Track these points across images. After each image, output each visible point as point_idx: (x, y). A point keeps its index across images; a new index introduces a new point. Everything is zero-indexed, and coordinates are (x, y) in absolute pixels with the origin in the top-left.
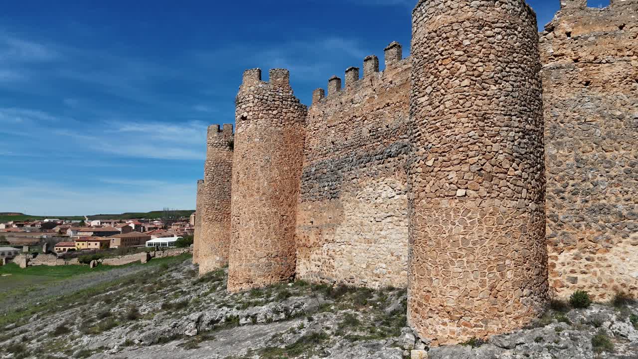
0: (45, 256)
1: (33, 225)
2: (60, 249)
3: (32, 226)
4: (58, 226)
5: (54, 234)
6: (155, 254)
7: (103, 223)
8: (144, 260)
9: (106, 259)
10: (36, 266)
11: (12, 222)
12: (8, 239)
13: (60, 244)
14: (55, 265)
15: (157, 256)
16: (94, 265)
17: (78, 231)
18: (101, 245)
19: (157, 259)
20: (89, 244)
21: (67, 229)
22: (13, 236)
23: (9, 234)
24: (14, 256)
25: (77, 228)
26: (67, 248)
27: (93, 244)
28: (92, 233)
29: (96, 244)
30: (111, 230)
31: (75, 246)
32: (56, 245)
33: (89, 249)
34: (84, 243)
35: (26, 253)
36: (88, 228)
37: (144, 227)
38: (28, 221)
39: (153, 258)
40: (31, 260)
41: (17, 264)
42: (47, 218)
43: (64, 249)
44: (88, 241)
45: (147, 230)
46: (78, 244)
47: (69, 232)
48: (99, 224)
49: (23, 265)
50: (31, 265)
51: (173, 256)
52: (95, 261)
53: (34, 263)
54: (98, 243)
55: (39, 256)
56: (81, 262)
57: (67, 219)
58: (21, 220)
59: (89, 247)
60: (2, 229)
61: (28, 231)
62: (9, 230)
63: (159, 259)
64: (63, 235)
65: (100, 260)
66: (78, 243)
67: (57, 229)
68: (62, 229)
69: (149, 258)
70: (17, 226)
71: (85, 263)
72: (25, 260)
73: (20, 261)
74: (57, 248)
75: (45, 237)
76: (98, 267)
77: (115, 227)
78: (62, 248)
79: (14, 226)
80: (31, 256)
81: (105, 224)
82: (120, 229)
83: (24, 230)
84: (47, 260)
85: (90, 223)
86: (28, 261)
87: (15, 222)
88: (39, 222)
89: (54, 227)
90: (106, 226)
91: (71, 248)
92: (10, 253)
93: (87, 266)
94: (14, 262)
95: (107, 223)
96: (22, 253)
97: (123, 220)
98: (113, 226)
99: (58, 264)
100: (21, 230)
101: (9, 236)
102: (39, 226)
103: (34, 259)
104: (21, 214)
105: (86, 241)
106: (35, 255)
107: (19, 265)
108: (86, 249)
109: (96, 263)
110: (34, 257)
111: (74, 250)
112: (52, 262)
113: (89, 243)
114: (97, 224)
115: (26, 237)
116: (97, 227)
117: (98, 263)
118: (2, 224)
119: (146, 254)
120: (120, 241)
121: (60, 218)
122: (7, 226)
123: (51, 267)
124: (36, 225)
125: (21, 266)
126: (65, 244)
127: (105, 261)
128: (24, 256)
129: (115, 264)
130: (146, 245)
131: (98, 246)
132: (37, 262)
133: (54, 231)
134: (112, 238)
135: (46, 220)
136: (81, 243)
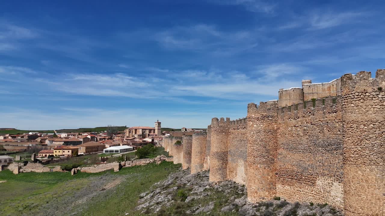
0: (33, 165)
1: (23, 137)
2: (42, 155)
3: (21, 137)
4: (39, 137)
5: (37, 143)
6: (125, 164)
7: (69, 135)
8: (116, 169)
9: (83, 168)
10: (27, 172)
11: (8, 135)
12: (5, 147)
13: (42, 151)
14: (42, 172)
15: (127, 166)
16: (74, 173)
17: (53, 141)
18: (72, 152)
19: (127, 168)
20: (64, 152)
21: (45, 139)
22: (8, 145)
23: (6, 143)
24: (9, 164)
25: (52, 139)
26: (48, 155)
27: (66, 151)
28: (63, 143)
29: (69, 152)
30: (75, 140)
31: (53, 153)
32: (40, 152)
33: (64, 155)
34: (60, 151)
35: (18, 162)
36: (60, 139)
37: (97, 138)
38: (19, 134)
39: (124, 167)
40: (22, 167)
41: (11, 171)
42: (31, 131)
43: (45, 155)
44: (63, 149)
45: (98, 140)
46: (56, 152)
47: (47, 142)
48: (67, 136)
49: (16, 172)
50: (22, 172)
51: (140, 166)
52: (75, 169)
53: (25, 170)
54: (70, 151)
55: (28, 165)
56: (63, 170)
57: (45, 133)
58: (14, 133)
59: (64, 154)
60: (2, 140)
61: (19, 141)
62: (6, 140)
63: (129, 168)
64: (43, 144)
65: (79, 168)
66: (56, 150)
67: (39, 139)
68: (42, 140)
69: (121, 167)
70: (11, 138)
71: (66, 170)
72: (17, 168)
73: (14, 168)
74: (40, 154)
75: (31, 145)
76: (78, 174)
77: (78, 138)
78: (44, 155)
79: (10, 138)
80: (22, 164)
81: (70, 136)
82: (82, 140)
83: (16, 141)
84: (35, 168)
85: (60, 135)
86: (20, 168)
87: (10, 135)
88: (26, 135)
89: (36, 139)
90: (72, 138)
91: (51, 154)
92: (5, 161)
93: (69, 173)
94: (8, 169)
95: (72, 135)
96: (15, 162)
97: (80, 133)
98: (76, 138)
99: (45, 171)
100: (13, 141)
101: (6, 145)
102: (26, 137)
103: (24, 167)
104: (14, 129)
105: (61, 149)
106: (26, 163)
107: (13, 171)
108: (61, 155)
109: (76, 171)
110: (25, 165)
111: (53, 156)
112: (40, 169)
113: (64, 150)
114: (65, 136)
115: (18, 145)
116: (65, 138)
117: (78, 170)
118: (1, 136)
119: (118, 164)
120: (85, 149)
121: (39, 132)
122: (5, 138)
123: (39, 174)
124: (24, 137)
125: (14, 172)
126: (46, 151)
127: (84, 169)
128: (16, 164)
129: (92, 172)
130: (104, 152)
131: (70, 153)
132: (27, 169)
133: (37, 141)
134: (79, 147)
135: (30, 133)
136: (58, 151)
